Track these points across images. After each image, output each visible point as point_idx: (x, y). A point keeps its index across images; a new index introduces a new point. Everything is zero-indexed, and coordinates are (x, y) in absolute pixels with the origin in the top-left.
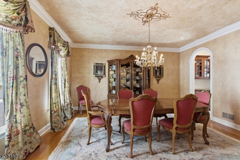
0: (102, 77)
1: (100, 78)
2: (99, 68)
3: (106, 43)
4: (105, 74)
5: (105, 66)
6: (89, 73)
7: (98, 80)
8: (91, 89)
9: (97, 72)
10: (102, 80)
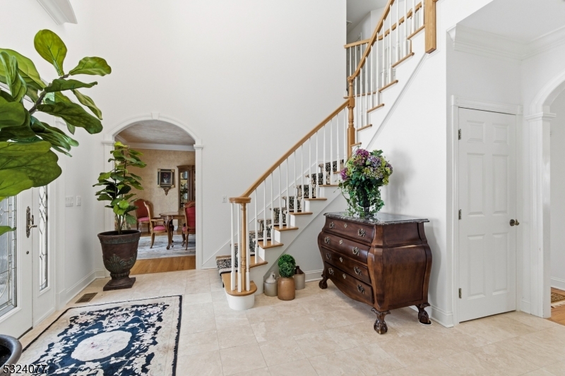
0: (170, 188)
1: (167, 189)
2: (165, 175)
3: (174, 143)
4: (173, 183)
5: (173, 173)
6: (151, 183)
7: (164, 192)
8: (154, 205)
9: (162, 181)
10: (170, 191)
